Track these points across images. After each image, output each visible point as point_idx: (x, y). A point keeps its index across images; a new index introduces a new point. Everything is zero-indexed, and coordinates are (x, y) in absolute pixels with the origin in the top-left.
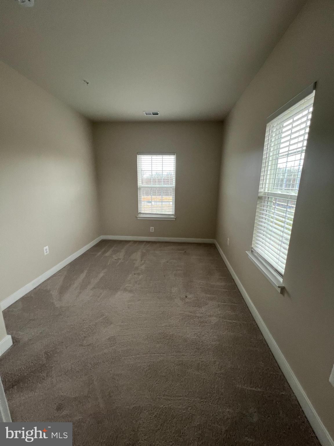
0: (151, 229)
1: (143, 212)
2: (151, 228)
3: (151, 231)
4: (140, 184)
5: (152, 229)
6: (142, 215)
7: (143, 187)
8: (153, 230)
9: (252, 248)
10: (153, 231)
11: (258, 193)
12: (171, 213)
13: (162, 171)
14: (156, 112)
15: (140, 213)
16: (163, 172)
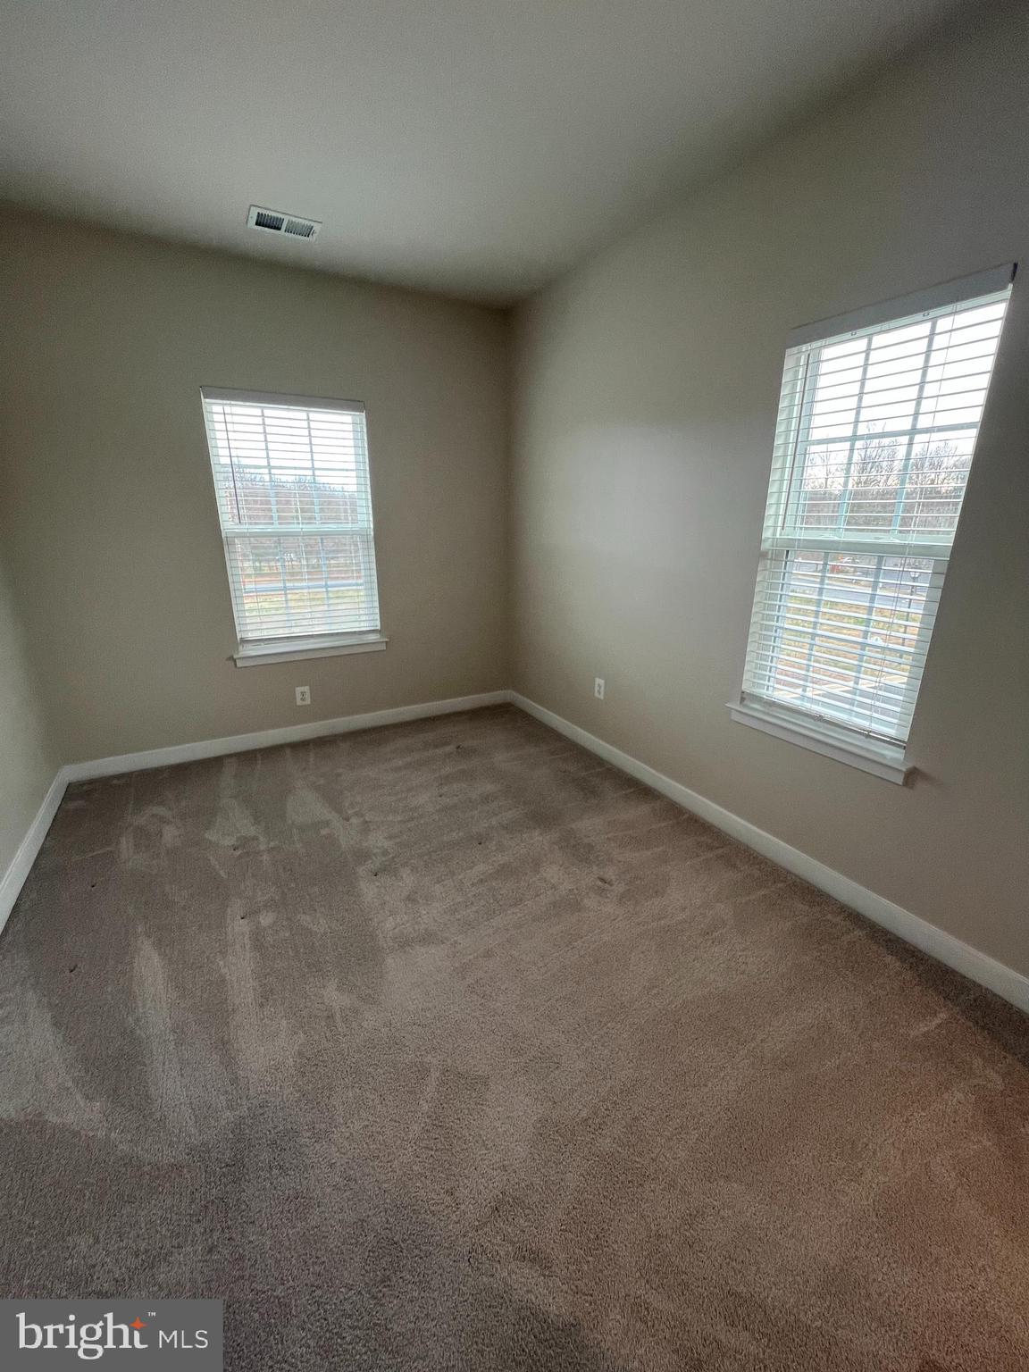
0: (298, 696)
1: (251, 636)
2: (299, 690)
3: (299, 702)
4: (228, 522)
5: (303, 695)
6: (249, 646)
7: (242, 536)
8: (307, 696)
9: (743, 692)
10: (308, 701)
11: (760, 541)
12: (364, 626)
13: (313, 469)
14: (307, 223)
15: (244, 641)
16: (317, 473)
